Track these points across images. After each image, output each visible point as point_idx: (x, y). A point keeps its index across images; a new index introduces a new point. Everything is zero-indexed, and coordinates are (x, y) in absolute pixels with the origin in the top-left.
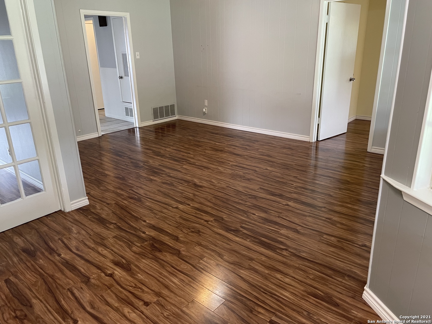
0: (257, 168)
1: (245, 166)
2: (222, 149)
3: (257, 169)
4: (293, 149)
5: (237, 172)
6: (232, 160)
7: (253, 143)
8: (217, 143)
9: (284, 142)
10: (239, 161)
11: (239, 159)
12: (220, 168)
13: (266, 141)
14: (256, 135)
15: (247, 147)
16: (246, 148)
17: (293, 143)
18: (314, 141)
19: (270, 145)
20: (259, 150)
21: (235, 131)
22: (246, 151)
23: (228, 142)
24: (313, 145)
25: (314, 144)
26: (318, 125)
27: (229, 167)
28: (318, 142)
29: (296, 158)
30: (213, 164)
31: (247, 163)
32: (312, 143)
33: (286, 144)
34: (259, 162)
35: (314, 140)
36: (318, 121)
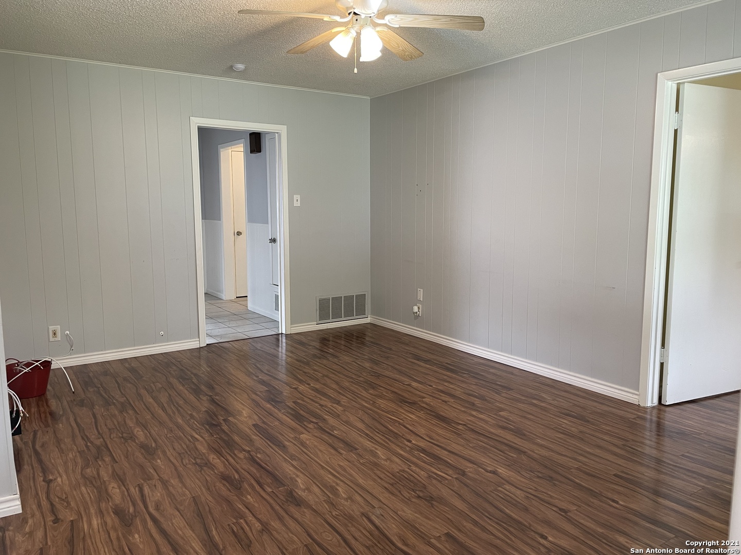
0: (471, 465)
1: (443, 454)
2: (417, 399)
3: (469, 468)
4: (588, 421)
5: (414, 468)
6: (422, 431)
7: (496, 393)
8: (414, 384)
9: (572, 397)
10: (438, 437)
11: (440, 431)
12: (380, 452)
13: (530, 390)
14: (512, 374)
15: (477, 402)
16: (473, 404)
17: (596, 404)
18: (649, 404)
19: (535, 402)
20: (502, 413)
21: (472, 358)
22: (469, 411)
23: (442, 382)
24: (649, 417)
25: (651, 415)
26: (662, 365)
27: (402, 453)
28: (663, 408)
29: (588, 450)
30: (372, 438)
31: (454, 445)
32: (645, 408)
33: (575, 405)
34: (485, 448)
35: (651, 401)
36: (662, 356)
